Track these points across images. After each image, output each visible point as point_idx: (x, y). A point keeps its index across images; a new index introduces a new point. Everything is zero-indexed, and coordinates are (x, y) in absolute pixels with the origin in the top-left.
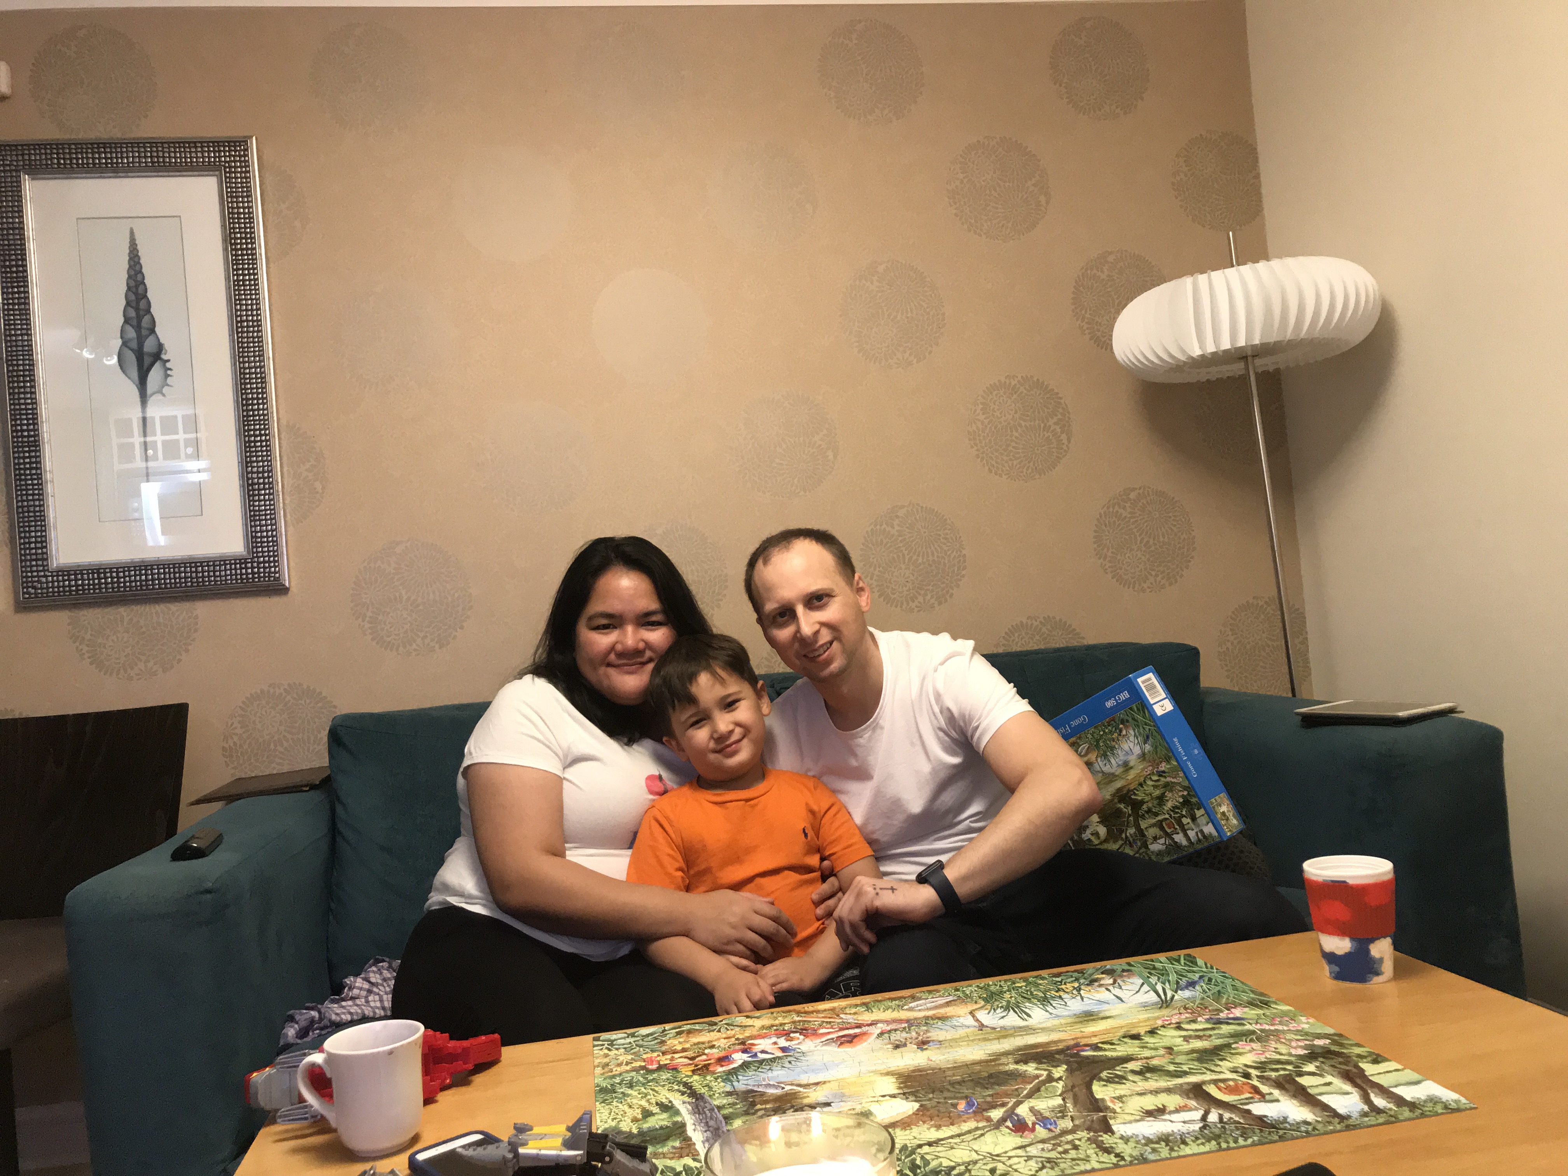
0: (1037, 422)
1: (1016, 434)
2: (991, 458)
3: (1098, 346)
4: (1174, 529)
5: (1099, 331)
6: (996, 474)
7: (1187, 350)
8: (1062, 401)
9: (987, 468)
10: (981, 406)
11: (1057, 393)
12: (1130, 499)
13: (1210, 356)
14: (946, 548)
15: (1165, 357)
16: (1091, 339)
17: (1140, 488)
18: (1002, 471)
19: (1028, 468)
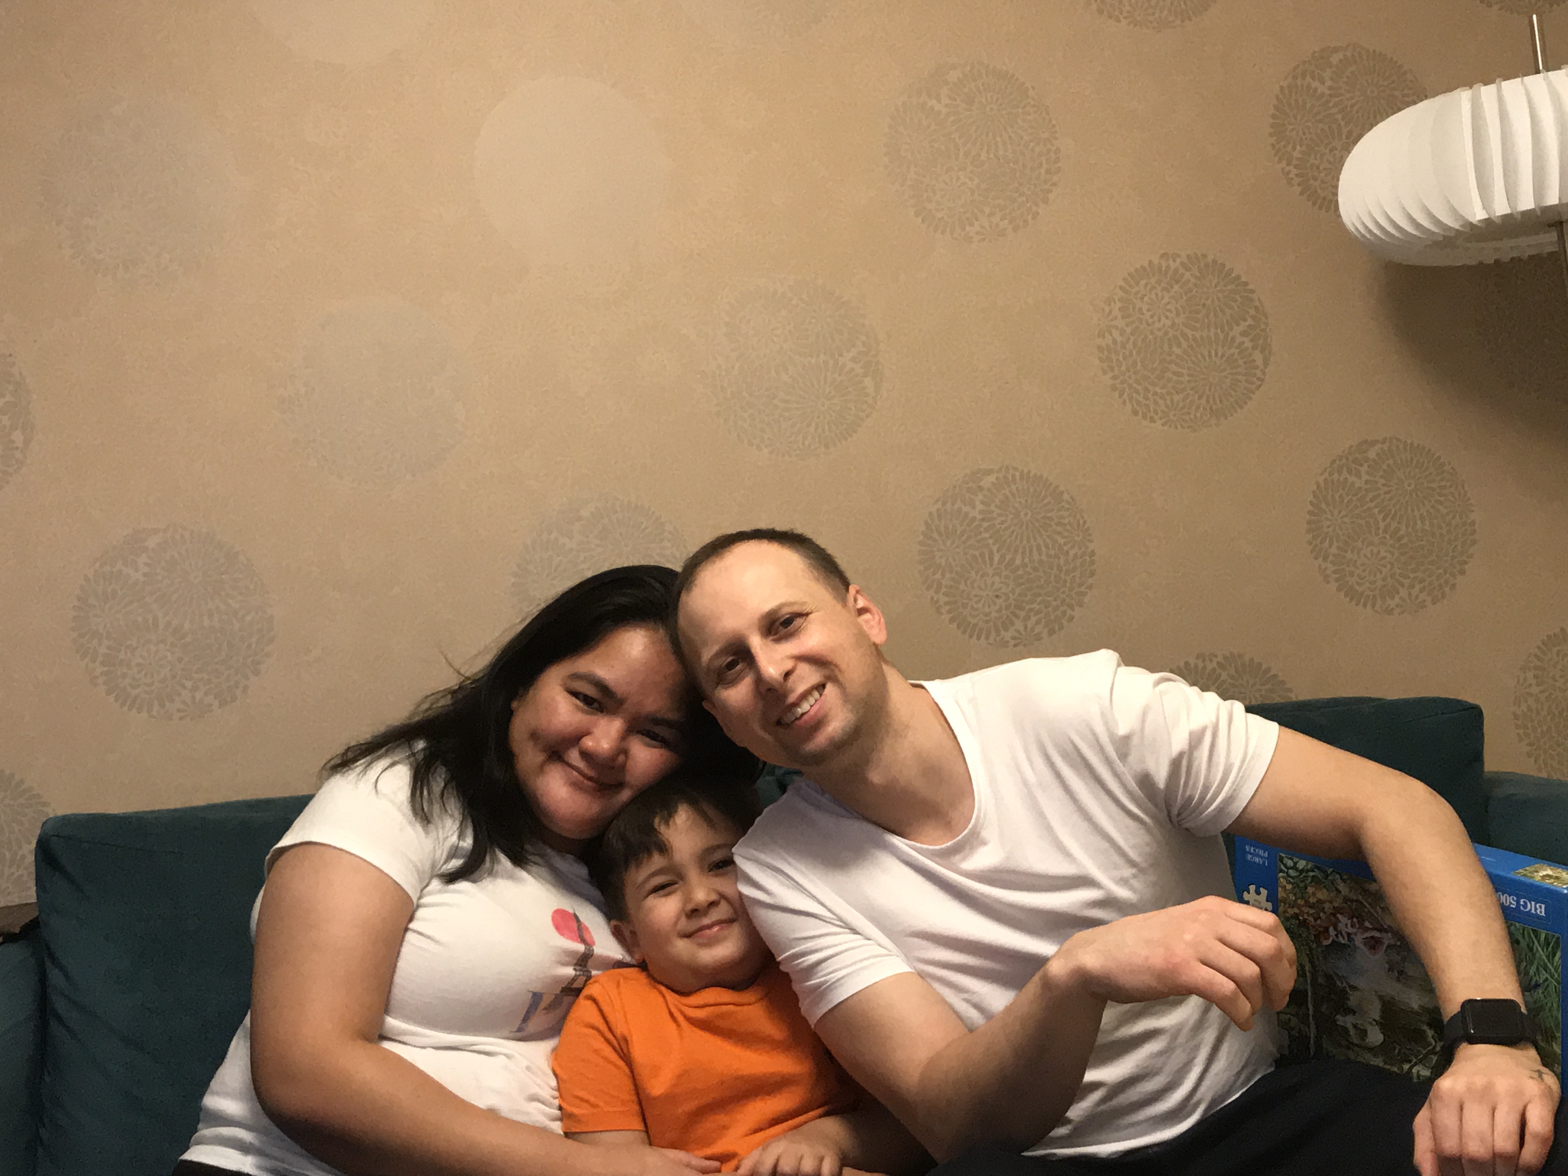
0: (1213, 331)
1: (1177, 351)
2: (1137, 392)
3: (1314, 204)
4: (1441, 508)
5: (1315, 179)
6: (1144, 417)
7: (1461, 212)
8: (1255, 296)
9: (1129, 407)
10: (1119, 305)
11: (1246, 284)
12: (1367, 460)
13: (1498, 221)
14: (1062, 541)
15: (1426, 223)
16: (1301, 194)
17: (1384, 442)
18: (1156, 412)
19: (1198, 407)
